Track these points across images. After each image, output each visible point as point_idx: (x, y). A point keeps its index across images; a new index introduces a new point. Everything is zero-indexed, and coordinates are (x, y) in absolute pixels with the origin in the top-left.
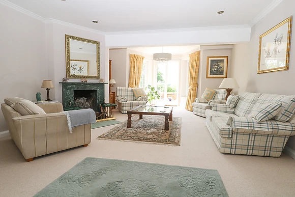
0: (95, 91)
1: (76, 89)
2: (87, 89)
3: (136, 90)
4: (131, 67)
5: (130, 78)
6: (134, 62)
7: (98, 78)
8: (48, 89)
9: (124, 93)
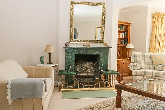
0: (98, 56)
1: (77, 53)
2: (88, 54)
3: (155, 56)
4: (153, 28)
5: (151, 41)
6: (158, 22)
7: (102, 41)
8: (50, 53)
9: (139, 59)
